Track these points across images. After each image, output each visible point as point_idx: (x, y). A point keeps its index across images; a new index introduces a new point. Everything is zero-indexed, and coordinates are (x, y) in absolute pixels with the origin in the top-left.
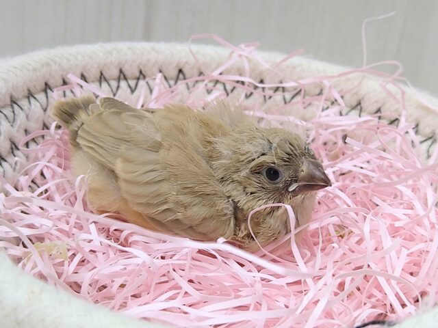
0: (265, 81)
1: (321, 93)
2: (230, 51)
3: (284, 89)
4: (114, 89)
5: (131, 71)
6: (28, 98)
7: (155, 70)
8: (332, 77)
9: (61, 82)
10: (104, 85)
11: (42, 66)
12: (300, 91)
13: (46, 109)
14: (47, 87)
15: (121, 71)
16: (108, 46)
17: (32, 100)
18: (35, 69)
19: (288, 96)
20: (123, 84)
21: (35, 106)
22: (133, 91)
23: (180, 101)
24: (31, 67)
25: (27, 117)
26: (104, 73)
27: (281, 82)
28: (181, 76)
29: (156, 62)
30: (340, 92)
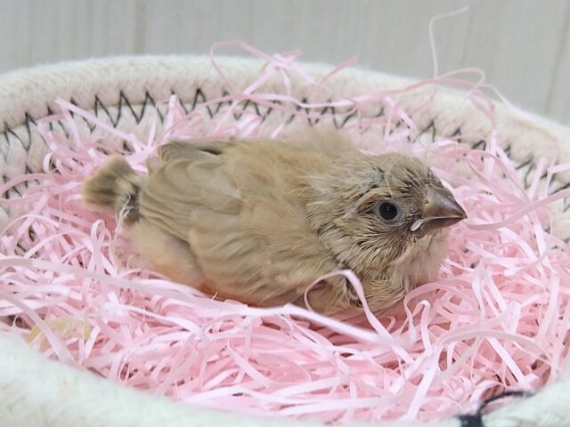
0: (309, 100)
1: (381, 113)
2: (264, 62)
3: (333, 110)
4: (115, 119)
5: (135, 94)
6: (5, 134)
7: (166, 91)
8: (396, 92)
9: (46, 111)
10: (101, 113)
11: (22, 91)
12: (356, 111)
13: (29, 147)
14: (28, 119)
15: (122, 94)
16: (104, 62)
17: (10, 136)
18: (12, 96)
19: (339, 119)
20: (126, 111)
21: (15, 144)
22: (138, 121)
23: (201, 131)
24: (7, 93)
25: (5, 158)
26: (100, 97)
27: (330, 101)
28: (200, 98)
29: (167, 80)
30: (406, 111)
